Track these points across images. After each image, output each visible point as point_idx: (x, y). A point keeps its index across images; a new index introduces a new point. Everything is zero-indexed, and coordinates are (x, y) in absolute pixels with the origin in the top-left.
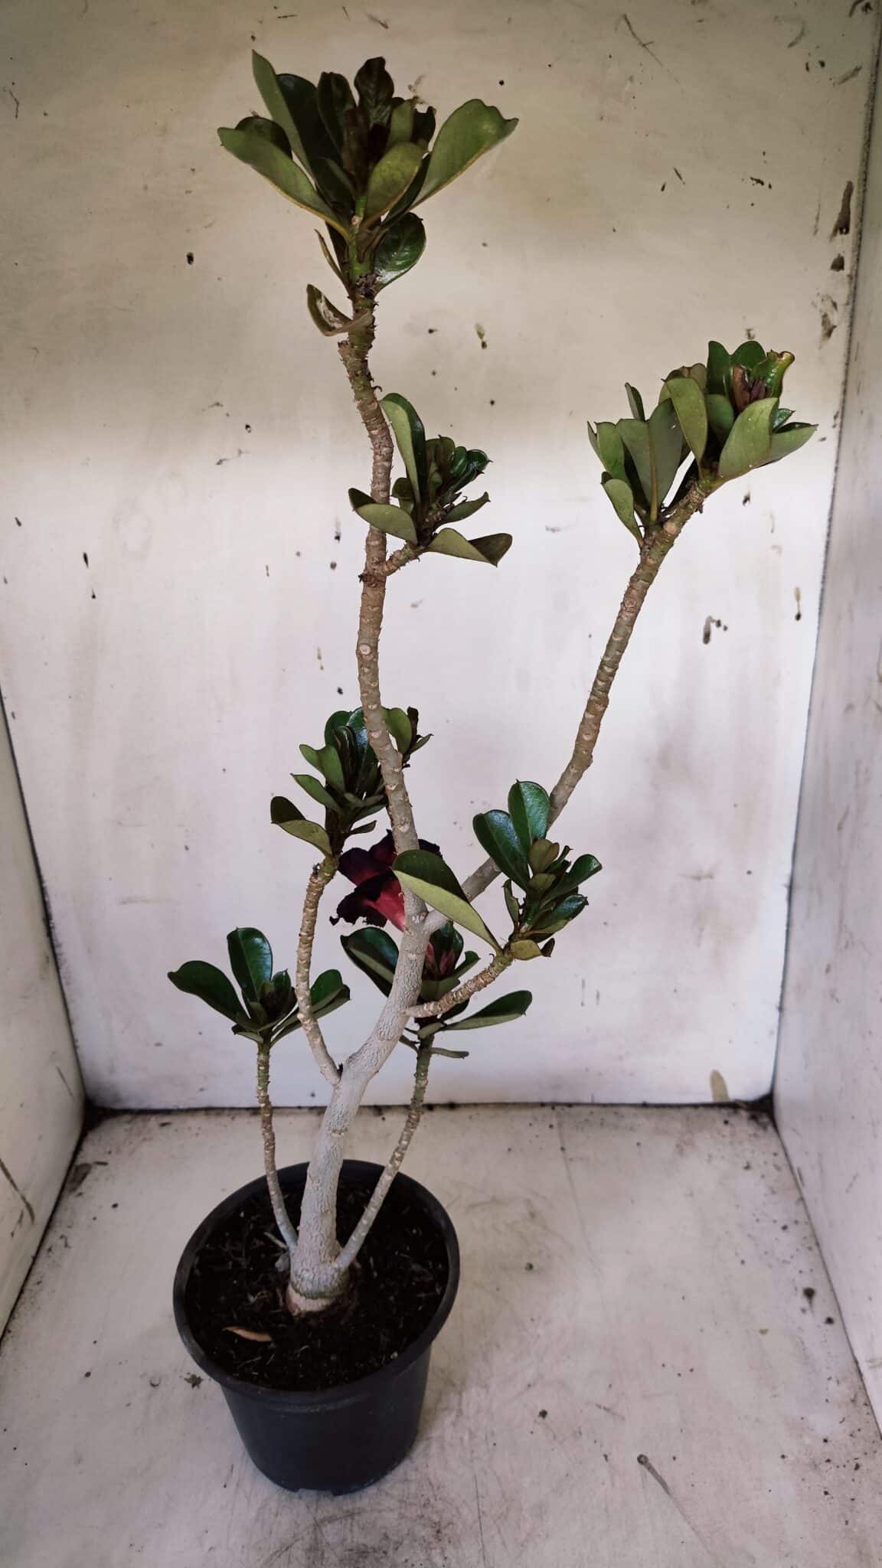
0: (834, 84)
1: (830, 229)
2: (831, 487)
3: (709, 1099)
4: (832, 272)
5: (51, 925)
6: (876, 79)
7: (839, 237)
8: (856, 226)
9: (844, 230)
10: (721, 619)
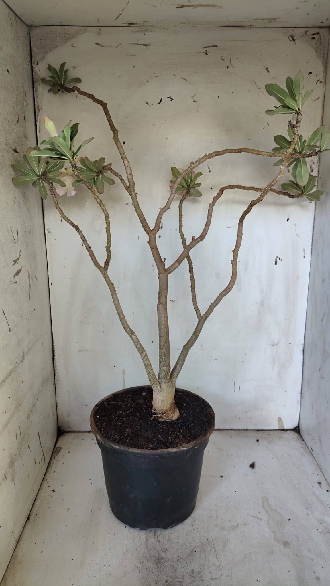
0: (313, 102)
2: (314, 217)
3: (278, 428)
5: (54, 359)
10: (280, 257)
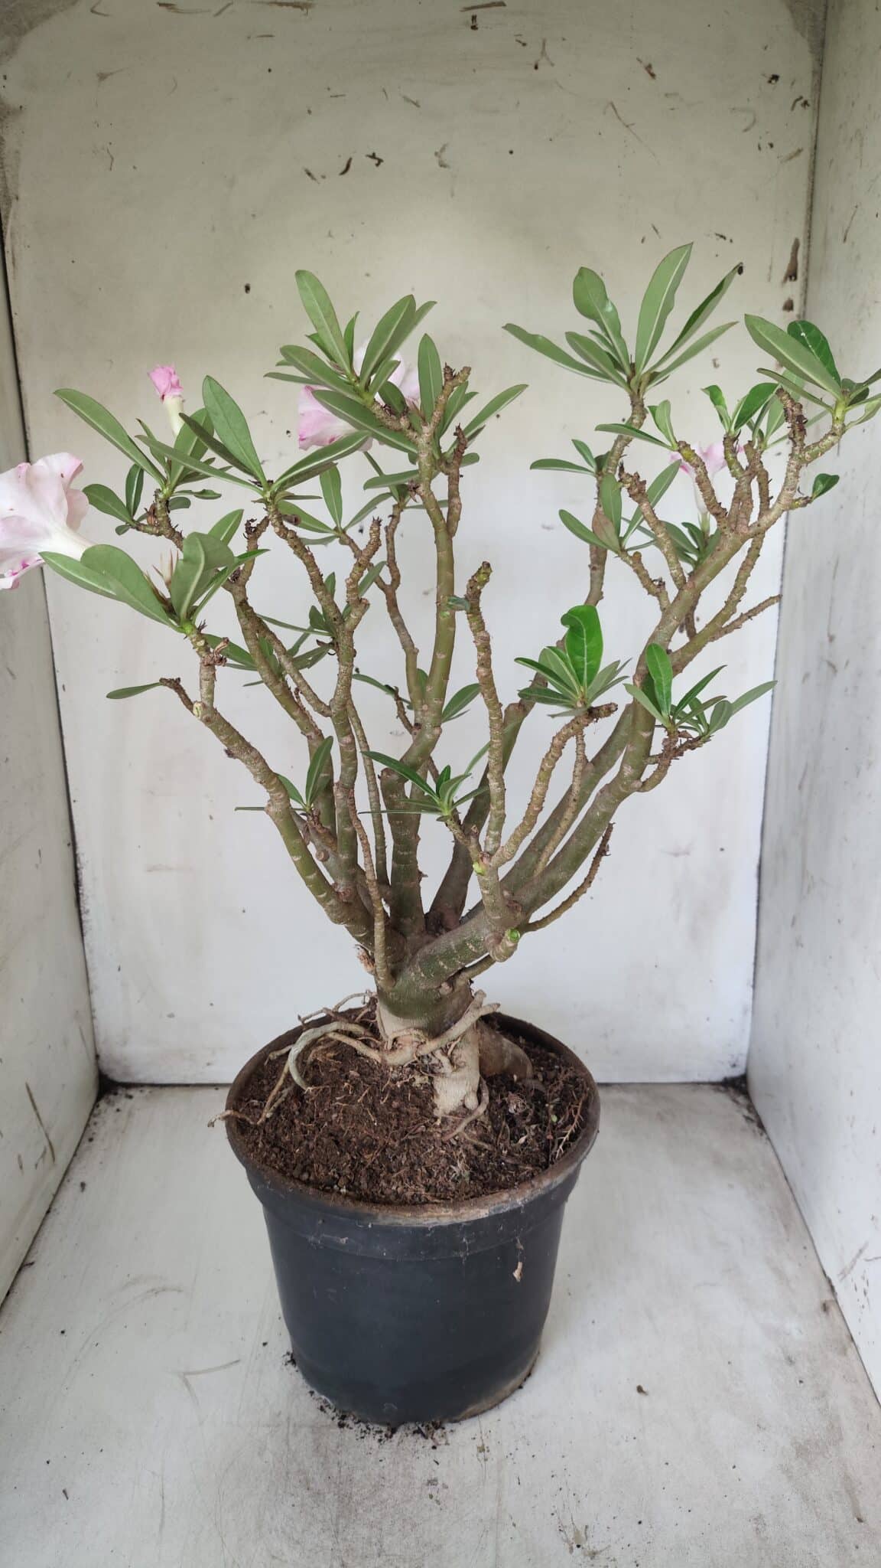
0: (781, 162)
1: (782, 277)
4: (786, 313)
5: (80, 892)
6: (815, 158)
7: (789, 283)
8: (803, 274)
9: (793, 278)
